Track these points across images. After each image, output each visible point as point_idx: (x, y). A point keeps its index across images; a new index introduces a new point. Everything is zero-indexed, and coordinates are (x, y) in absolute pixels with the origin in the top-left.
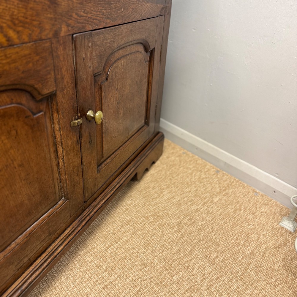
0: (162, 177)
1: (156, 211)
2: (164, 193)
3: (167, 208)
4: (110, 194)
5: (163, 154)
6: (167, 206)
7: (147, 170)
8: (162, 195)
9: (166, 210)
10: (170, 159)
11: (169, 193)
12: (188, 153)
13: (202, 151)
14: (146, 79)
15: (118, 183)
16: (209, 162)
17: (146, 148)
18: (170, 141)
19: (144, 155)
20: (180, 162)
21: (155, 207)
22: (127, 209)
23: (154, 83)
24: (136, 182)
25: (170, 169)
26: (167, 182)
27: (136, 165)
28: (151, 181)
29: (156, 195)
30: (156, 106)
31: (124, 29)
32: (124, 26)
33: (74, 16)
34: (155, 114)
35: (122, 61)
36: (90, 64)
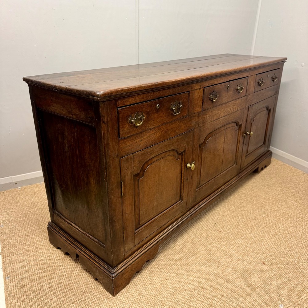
0: (271, 173)
2: (273, 179)
5: (271, 164)
7: (262, 169)
10: (275, 166)
12: (286, 164)
13: (295, 163)
14: (266, 122)
15: (251, 168)
16: (299, 169)
18: (275, 159)
19: (262, 159)
20: (281, 168)
21: (268, 183)
22: (254, 182)
23: (269, 124)
24: (257, 174)
25: (276, 170)
27: (259, 163)
28: (265, 174)
29: (268, 179)
30: (269, 135)
31: (261, 103)
32: (262, 102)
33: (250, 101)
34: (269, 140)
35: (259, 114)
36: (251, 115)
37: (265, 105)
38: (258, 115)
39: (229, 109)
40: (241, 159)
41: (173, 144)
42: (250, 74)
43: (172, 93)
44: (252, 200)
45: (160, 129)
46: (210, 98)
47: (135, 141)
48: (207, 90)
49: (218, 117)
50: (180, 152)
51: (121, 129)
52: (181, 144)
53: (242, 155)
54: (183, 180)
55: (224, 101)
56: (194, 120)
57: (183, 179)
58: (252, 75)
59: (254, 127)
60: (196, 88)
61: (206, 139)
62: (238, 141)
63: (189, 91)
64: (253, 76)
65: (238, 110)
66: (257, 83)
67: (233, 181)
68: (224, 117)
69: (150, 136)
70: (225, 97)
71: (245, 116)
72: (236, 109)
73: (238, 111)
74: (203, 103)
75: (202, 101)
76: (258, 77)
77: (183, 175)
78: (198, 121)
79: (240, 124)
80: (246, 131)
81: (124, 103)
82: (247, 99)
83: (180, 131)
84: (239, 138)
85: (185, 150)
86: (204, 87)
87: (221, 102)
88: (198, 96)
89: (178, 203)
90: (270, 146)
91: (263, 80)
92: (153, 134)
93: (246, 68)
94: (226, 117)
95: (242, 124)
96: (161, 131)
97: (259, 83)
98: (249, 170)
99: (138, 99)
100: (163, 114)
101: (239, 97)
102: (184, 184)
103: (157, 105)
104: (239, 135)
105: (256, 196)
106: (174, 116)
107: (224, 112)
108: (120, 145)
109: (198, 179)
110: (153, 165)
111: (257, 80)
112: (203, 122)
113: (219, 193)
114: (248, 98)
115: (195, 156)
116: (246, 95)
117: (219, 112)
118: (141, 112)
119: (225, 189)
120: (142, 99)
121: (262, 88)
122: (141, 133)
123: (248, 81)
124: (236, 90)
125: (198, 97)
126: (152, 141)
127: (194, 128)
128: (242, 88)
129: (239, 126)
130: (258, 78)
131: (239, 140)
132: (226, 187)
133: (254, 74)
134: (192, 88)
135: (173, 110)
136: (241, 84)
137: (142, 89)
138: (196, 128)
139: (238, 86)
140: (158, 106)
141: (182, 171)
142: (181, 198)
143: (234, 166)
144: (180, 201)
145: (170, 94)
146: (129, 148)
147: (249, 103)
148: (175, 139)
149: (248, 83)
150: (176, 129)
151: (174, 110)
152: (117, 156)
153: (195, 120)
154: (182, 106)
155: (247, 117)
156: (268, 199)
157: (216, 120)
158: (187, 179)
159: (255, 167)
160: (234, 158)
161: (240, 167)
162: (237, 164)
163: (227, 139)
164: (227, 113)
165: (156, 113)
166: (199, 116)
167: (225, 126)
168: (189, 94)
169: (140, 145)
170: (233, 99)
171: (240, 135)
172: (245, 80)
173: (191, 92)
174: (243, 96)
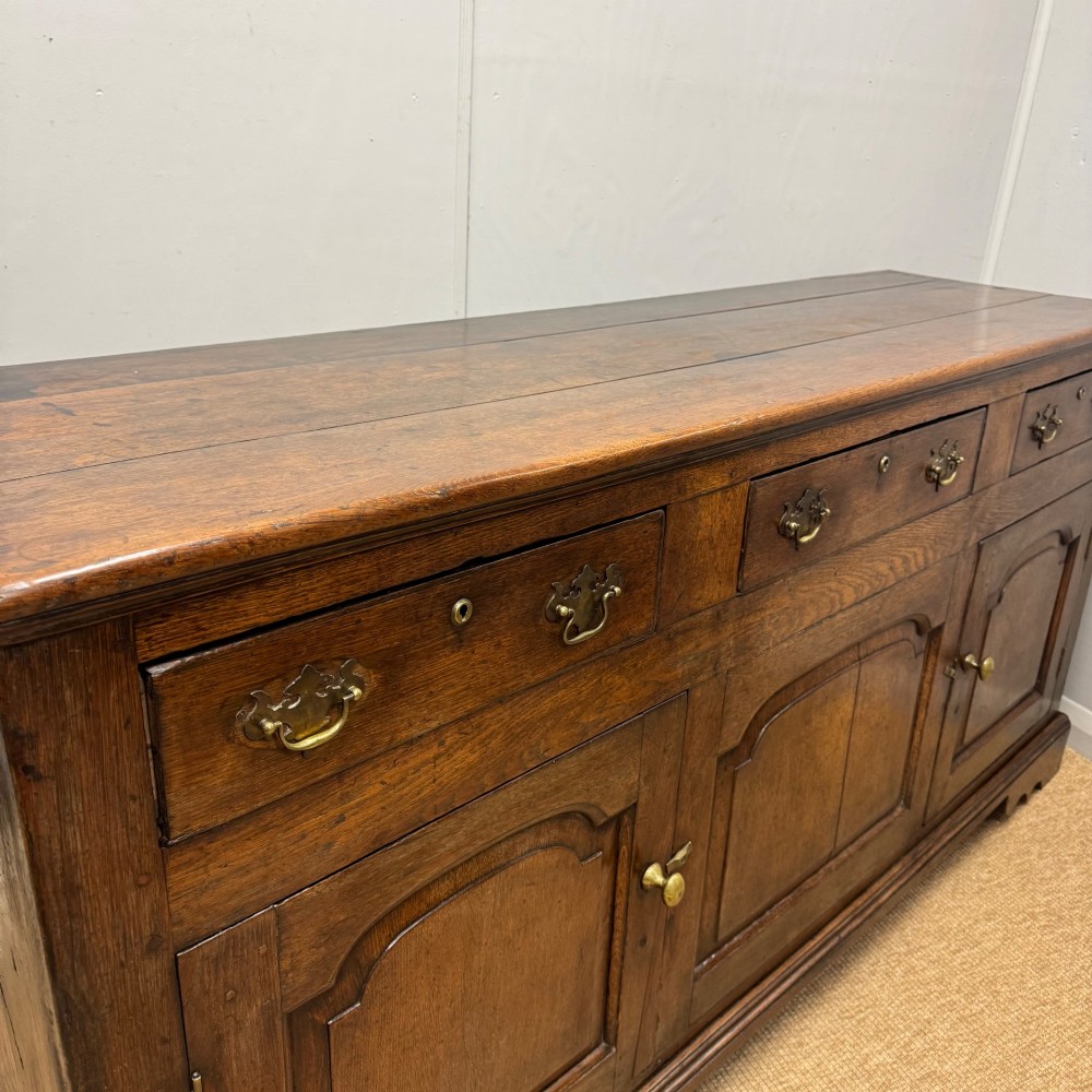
0: (1059, 835)
1: (1054, 906)
2: (1069, 871)
3: (1080, 904)
4: (962, 826)
6: (1079, 901)
8: (1063, 876)
9: (1078, 907)
11: (1083, 873)
14: (1054, 596)
15: (976, 808)
17: (1030, 745)
21: (1049, 898)
25: (1079, 819)
26: (1073, 848)
27: (1010, 779)
28: (1032, 840)
29: (1048, 873)
30: (1063, 651)
31: (1039, 517)
32: (1042, 512)
33: (988, 516)
34: (1059, 669)
35: (1026, 568)
36: (988, 581)
37: (1058, 524)
38: (1021, 571)
39: (883, 568)
40: (932, 780)
41: (557, 789)
42: (996, 393)
43: (553, 532)
44: (975, 1008)
45: (478, 726)
46: (783, 531)
47: (297, 831)
48: (764, 492)
49: (825, 612)
50: (603, 820)
51: (176, 785)
52: (611, 779)
53: (936, 758)
54: (617, 949)
55: (857, 534)
56: (693, 645)
57: (617, 943)
58: (1007, 399)
59: (999, 628)
60: (703, 489)
61: (757, 723)
62: (923, 703)
63: (664, 508)
64: (1009, 402)
65: (931, 561)
66: (1025, 432)
67: (888, 889)
68: (859, 607)
69: (402, 780)
70: (866, 514)
71: (962, 587)
72: (920, 559)
73: (926, 568)
74: (742, 556)
75: (738, 547)
76: (1035, 403)
77: (619, 924)
78: (716, 647)
79: (935, 624)
80: (962, 652)
81: (199, 629)
82: (973, 508)
83: (604, 715)
84: (926, 686)
85: (635, 805)
86: (752, 480)
87: (844, 541)
88: (719, 524)
89: (585, 1062)
90: (1061, 694)
91: (1056, 417)
92: (425, 763)
93: (980, 370)
94: (867, 603)
95: (944, 623)
96: (484, 735)
97: (1034, 429)
98: (965, 823)
99: (312, 590)
100: (498, 645)
101: (936, 503)
102: (622, 967)
103: (458, 605)
104: (928, 676)
105: (995, 978)
106: (565, 646)
107: (859, 581)
108: (174, 877)
109: (705, 923)
110: (430, 927)
111: (1029, 419)
112: (744, 648)
113: (811, 962)
114: (981, 504)
115: (692, 818)
116: (970, 493)
117: (833, 585)
118: (337, 663)
119: (843, 934)
120: (345, 589)
121: (1048, 450)
122: (339, 776)
123: (984, 425)
124: (923, 474)
125: (717, 530)
126: (423, 801)
127: (688, 685)
128: (952, 465)
129: (929, 634)
130: (1031, 410)
131: (924, 697)
132: (850, 922)
133: (1017, 392)
134: (682, 490)
135: (559, 618)
136: (951, 443)
137: (335, 538)
138: (703, 682)
139: (936, 455)
140: (463, 610)
141: (613, 907)
142: (607, 1032)
143: (896, 814)
144: (597, 1052)
145: (543, 535)
146: (244, 880)
147: (983, 526)
148: (574, 758)
149: (983, 434)
150: (578, 709)
151: (569, 617)
152: (153, 947)
153: (698, 646)
154: (617, 589)
155: (970, 591)
156: (1055, 1002)
157: (812, 626)
158: (643, 942)
159: (992, 801)
160: (900, 780)
161: (925, 813)
162: (908, 805)
163: (866, 706)
164: (870, 584)
165: (447, 650)
166: (717, 621)
167: (858, 644)
168: (663, 522)
169: (329, 845)
170: (908, 517)
171: (933, 673)
172: (973, 423)
173: (672, 509)
174: (956, 496)
